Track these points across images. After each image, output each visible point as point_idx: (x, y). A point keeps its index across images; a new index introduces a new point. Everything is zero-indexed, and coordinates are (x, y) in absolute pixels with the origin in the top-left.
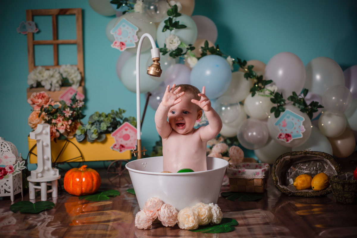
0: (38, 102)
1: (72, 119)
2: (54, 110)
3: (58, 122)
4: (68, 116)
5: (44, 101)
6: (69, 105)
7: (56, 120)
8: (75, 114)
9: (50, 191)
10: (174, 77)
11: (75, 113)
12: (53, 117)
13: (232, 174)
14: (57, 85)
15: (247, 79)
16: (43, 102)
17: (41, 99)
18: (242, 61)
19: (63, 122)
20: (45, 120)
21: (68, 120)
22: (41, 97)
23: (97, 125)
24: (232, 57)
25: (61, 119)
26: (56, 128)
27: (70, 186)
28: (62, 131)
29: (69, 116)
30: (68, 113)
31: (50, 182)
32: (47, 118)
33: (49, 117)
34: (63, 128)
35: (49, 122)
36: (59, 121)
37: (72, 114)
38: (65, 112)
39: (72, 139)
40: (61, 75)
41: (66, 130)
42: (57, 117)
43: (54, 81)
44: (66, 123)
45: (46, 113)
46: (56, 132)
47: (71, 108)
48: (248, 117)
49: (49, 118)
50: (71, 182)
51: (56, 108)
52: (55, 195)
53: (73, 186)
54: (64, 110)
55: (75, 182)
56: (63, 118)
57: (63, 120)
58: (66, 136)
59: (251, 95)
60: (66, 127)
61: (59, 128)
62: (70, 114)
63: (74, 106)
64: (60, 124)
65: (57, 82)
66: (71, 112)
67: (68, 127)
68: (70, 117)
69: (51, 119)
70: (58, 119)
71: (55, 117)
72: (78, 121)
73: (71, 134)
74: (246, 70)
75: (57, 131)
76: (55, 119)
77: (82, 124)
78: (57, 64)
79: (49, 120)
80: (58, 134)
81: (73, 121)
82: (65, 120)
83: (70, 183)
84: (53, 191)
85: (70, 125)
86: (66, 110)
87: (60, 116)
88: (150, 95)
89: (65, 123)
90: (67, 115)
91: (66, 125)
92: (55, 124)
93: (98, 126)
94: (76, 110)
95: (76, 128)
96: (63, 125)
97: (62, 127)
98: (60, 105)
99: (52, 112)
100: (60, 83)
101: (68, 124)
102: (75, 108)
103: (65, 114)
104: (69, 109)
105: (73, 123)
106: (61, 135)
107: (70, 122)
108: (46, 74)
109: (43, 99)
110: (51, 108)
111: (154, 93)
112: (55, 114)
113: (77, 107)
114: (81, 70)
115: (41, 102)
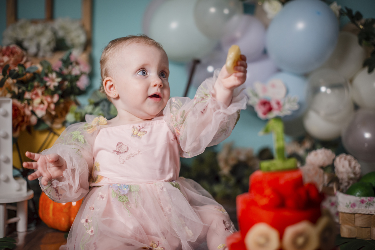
0: (3, 61)
1: (60, 92)
2: (28, 75)
3: (34, 97)
4: (52, 88)
5: (13, 59)
6: (57, 69)
7: (31, 94)
8: (67, 85)
9: (13, 220)
10: (238, 34)
11: (66, 83)
12: (27, 87)
13: (347, 206)
14: (48, 48)
15: (360, 43)
16: (11, 62)
17: (9, 56)
18: (354, 13)
19: (44, 98)
20: (13, 93)
21: (52, 94)
22: (8, 53)
23: (104, 106)
24: (338, 4)
25: (39, 91)
26: (31, 108)
27: (48, 214)
28: (41, 113)
29: (55, 87)
30: (53, 80)
31: (15, 204)
32: (16, 90)
33: (19, 88)
34: (42, 109)
35: (20, 97)
36: (37, 95)
37: (61, 84)
38: (47, 79)
39: (59, 129)
40: (55, 33)
41: (48, 113)
42: (34, 88)
43: (44, 41)
44: (49, 99)
45: (15, 81)
46: (31, 116)
47: (60, 74)
48: (356, 107)
49: (20, 91)
50: (51, 207)
51: (33, 71)
52: (22, 227)
53: (53, 214)
54: (47, 75)
55: (58, 206)
56: (43, 89)
57: (43, 94)
58: (48, 123)
59: (366, 70)
60: (49, 106)
61: (37, 108)
62: (56, 84)
63: (65, 71)
64: (37, 101)
65: (49, 43)
66: (59, 80)
67: (52, 106)
68: (57, 88)
69: (23, 93)
70: (35, 92)
71: (29, 88)
72: (72, 98)
73: (58, 120)
74: (361, 27)
75: (33, 112)
76: (29, 91)
77: (77, 104)
78: (51, 16)
79: (19, 93)
80: (34, 120)
81: (61, 96)
82: (46, 94)
83: (49, 208)
84: (19, 220)
85: (57, 104)
86: (50, 75)
87: (38, 87)
88: (197, 62)
89: (46, 100)
90: (50, 86)
91: (49, 104)
92: (30, 102)
93: (106, 108)
94: (69, 78)
95: (66, 110)
96: (42, 102)
97: (42, 106)
98: (40, 68)
99: (24, 78)
100: (53, 45)
101: (52, 102)
102: (67, 75)
103: (46, 82)
104: (54, 75)
105: (62, 101)
106: (40, 121)
107: (56, 98)
108: (31, 30)
109: (11, 56)
110: (22, 71)
111: (204, 61)
112: (30, 83)
113: (70, 73)
114: (88, 27)
115: (8, 61)
